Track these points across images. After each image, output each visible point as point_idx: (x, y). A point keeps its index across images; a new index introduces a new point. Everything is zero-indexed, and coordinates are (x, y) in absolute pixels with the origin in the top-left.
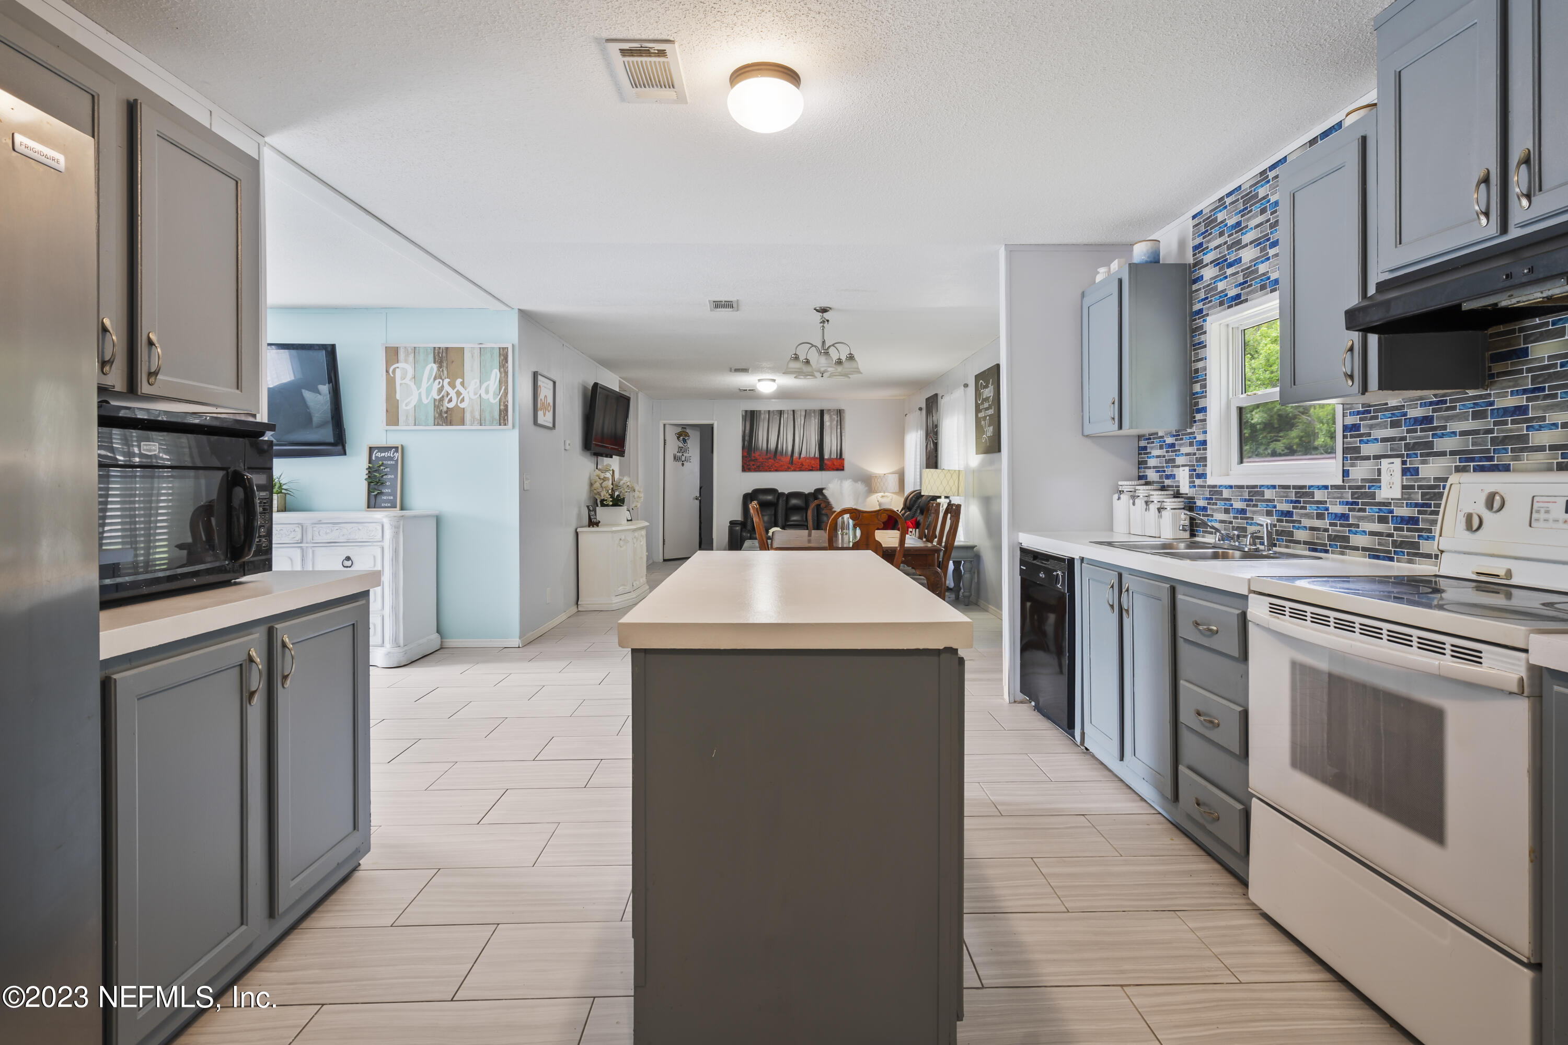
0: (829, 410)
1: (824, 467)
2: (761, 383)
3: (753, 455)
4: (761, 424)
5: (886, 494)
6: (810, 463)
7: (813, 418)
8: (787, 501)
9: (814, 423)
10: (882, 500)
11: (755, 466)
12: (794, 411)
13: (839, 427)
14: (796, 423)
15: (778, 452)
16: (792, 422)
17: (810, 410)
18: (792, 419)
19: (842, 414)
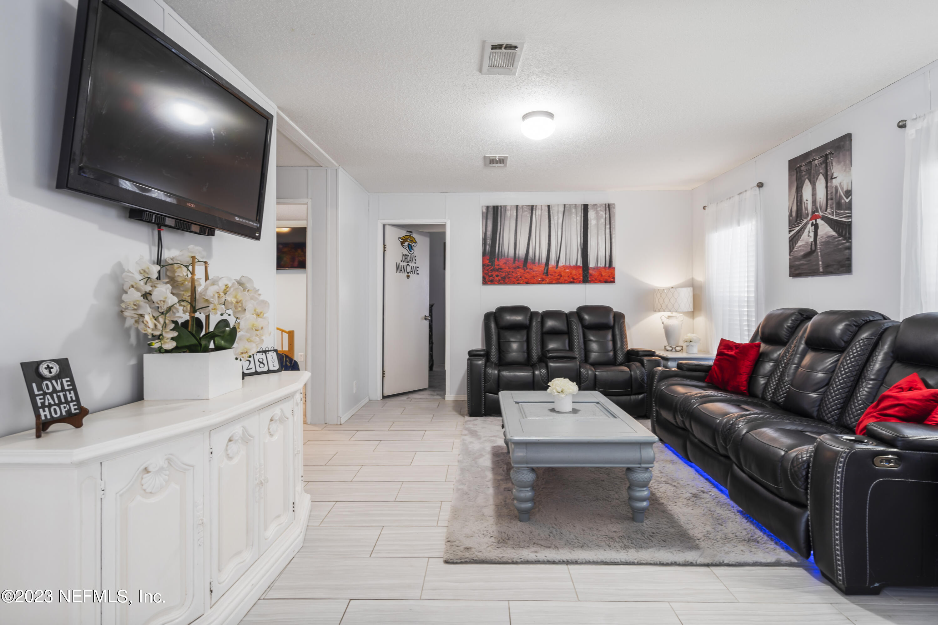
0: (595, 205)
1: (589, 279)
3: (496, 262)
4: (507, 223)
5: (674, 314)
6: (571, 274)
7: (574, 215)
8: (542, 323)
9: (576, 221)
10: (666, 321)
11: (499, 278)
12: (549, 206)
13: (608, 226)
14: (552, 222)
15: (529, 260)
16: (547, 221)
17: (570, 205)
18: (547, 216)
19: (612, 210)
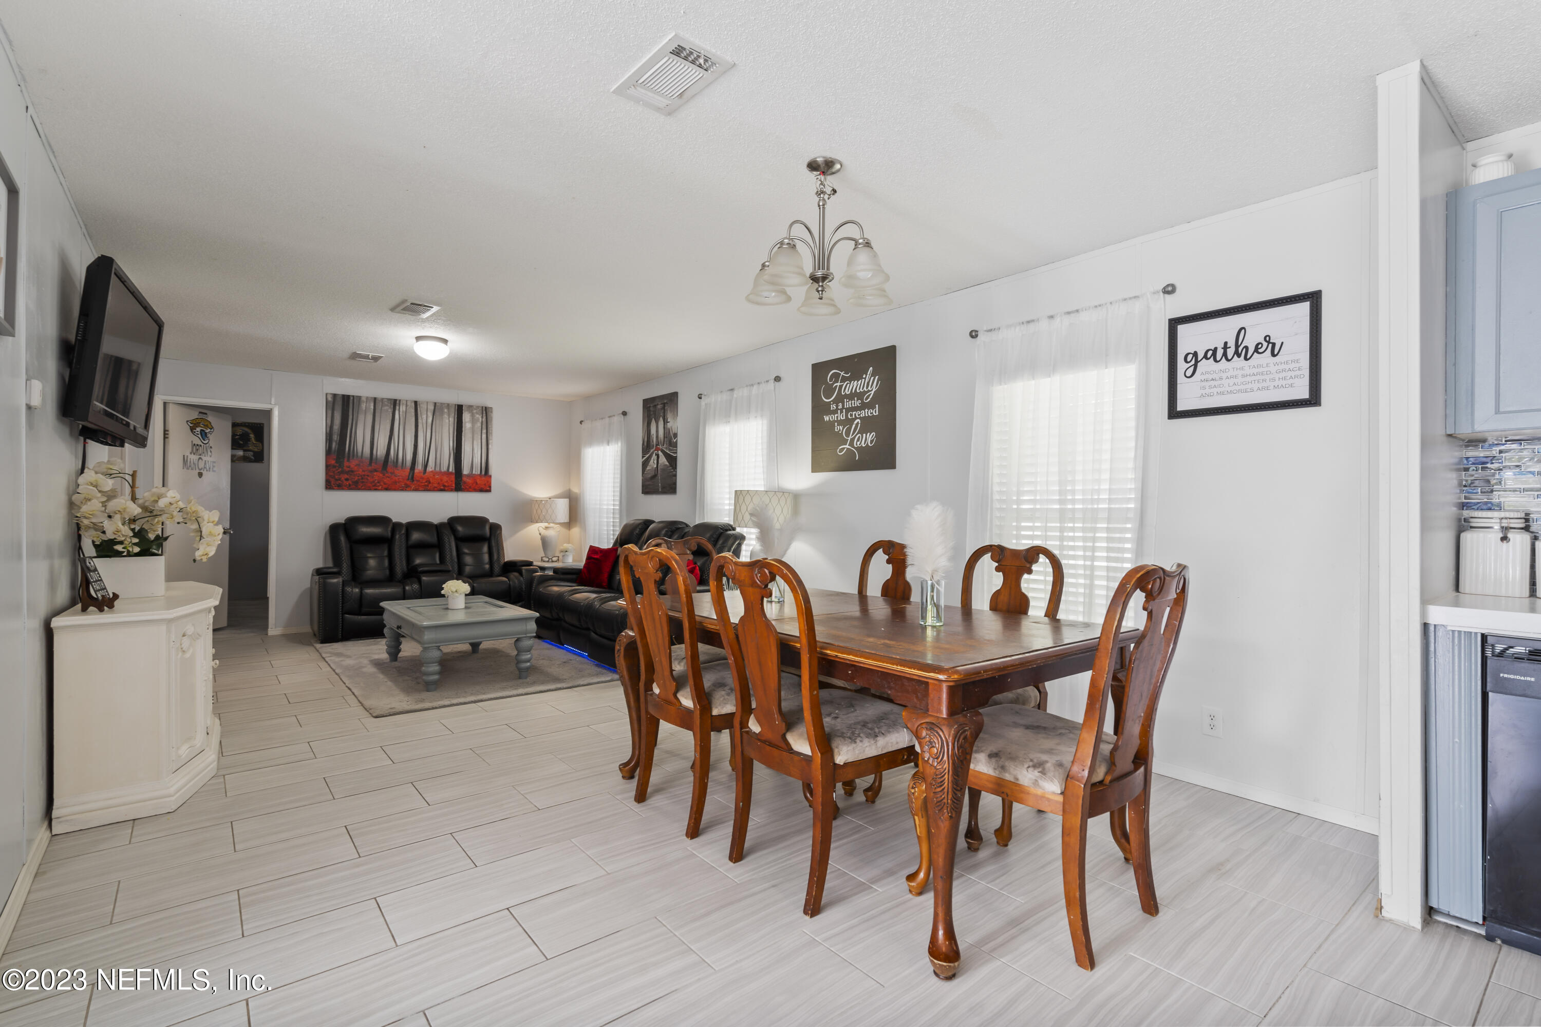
0: (470, 407)
1: (462, 487)
2: (421, 343)
3: (346, 463)
4: (361, 417)
5: (552, 525)
6: (441, 480)
7: (446, 416)
8: (408, 535)
9: (448, 423)
10: (544, 532)
11: (349, 482)
12: (416, 403)
13: (484, 431)
14: (420, 421)
15: (389, 463)
16: (413, 419)
17: (441, 404)
18: (413, 414)
19: (489, 414)
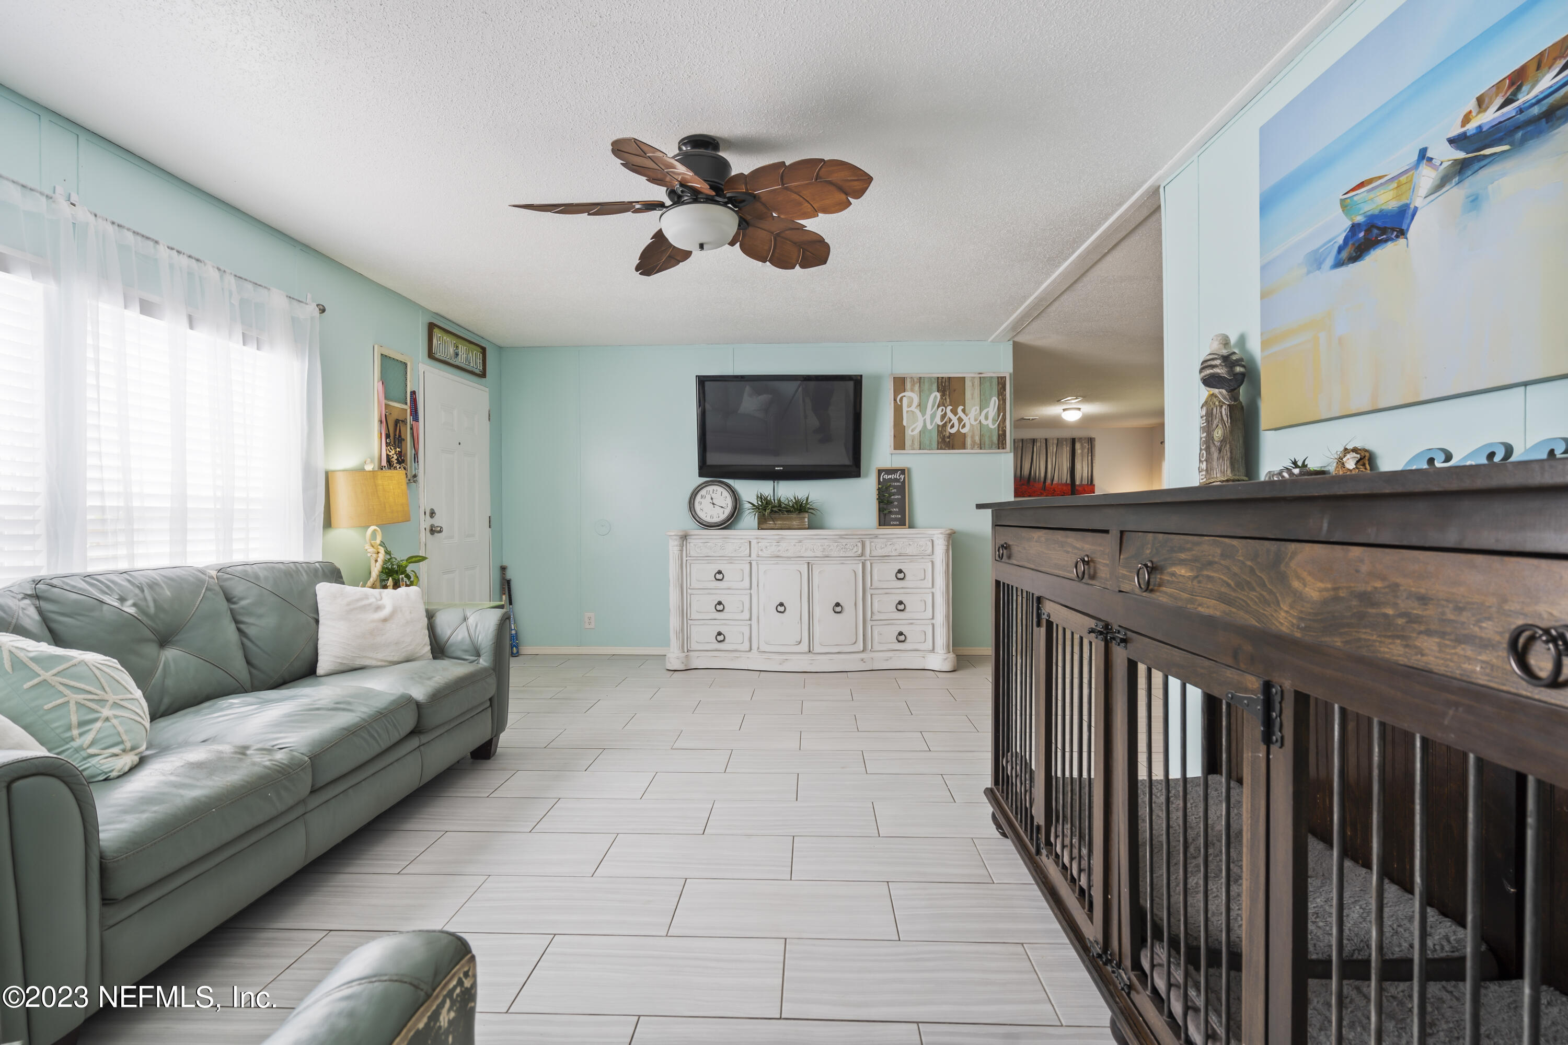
0: (1080, 439)
1: (1076, 492)
2: (1066, 412)
6: (1062, 489)
7: (1065, 446)
9: (1066, 451)
12: (1046, 440)
13: (1090, 454)
14: (1049, 451)
15: (1031, 480)
16: (1045, 450)
17: (1062, 440)
18: (1045, 447)
19: (1093, 442)
